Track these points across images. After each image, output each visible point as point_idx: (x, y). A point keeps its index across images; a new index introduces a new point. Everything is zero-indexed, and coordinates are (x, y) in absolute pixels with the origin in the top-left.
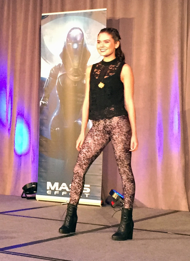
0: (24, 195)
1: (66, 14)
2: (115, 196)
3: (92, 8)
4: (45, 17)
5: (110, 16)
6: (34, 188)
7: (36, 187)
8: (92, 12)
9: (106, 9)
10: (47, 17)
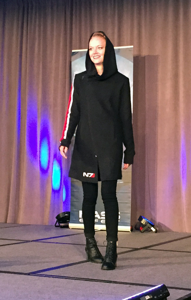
0: (57, 224)
2: (143, 221)
3: (119, 45)
5: (136, 53)
6: (67, 217)
7: (69, 216)
8: (120, 49)
9: (132, 47)
10: (77, 53)
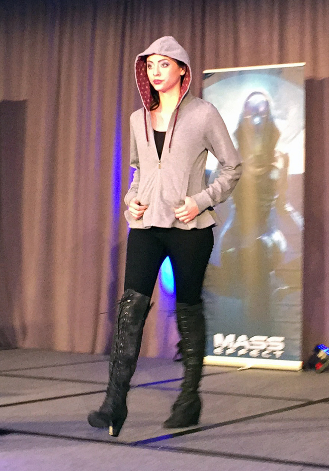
1: (241, 71)
2: (322, 354)
3: (280, 62)
4: (210, 75)
8: (282, 68)
